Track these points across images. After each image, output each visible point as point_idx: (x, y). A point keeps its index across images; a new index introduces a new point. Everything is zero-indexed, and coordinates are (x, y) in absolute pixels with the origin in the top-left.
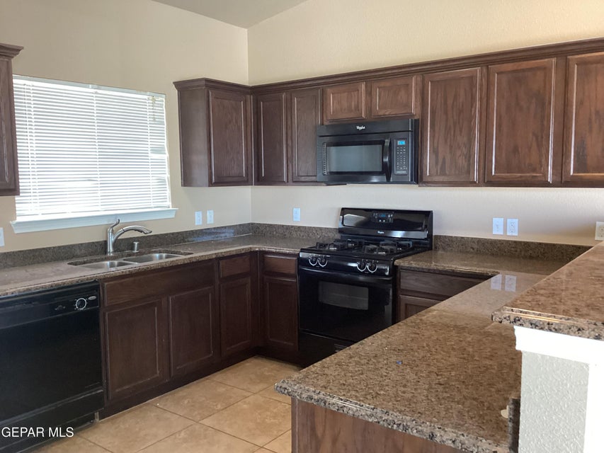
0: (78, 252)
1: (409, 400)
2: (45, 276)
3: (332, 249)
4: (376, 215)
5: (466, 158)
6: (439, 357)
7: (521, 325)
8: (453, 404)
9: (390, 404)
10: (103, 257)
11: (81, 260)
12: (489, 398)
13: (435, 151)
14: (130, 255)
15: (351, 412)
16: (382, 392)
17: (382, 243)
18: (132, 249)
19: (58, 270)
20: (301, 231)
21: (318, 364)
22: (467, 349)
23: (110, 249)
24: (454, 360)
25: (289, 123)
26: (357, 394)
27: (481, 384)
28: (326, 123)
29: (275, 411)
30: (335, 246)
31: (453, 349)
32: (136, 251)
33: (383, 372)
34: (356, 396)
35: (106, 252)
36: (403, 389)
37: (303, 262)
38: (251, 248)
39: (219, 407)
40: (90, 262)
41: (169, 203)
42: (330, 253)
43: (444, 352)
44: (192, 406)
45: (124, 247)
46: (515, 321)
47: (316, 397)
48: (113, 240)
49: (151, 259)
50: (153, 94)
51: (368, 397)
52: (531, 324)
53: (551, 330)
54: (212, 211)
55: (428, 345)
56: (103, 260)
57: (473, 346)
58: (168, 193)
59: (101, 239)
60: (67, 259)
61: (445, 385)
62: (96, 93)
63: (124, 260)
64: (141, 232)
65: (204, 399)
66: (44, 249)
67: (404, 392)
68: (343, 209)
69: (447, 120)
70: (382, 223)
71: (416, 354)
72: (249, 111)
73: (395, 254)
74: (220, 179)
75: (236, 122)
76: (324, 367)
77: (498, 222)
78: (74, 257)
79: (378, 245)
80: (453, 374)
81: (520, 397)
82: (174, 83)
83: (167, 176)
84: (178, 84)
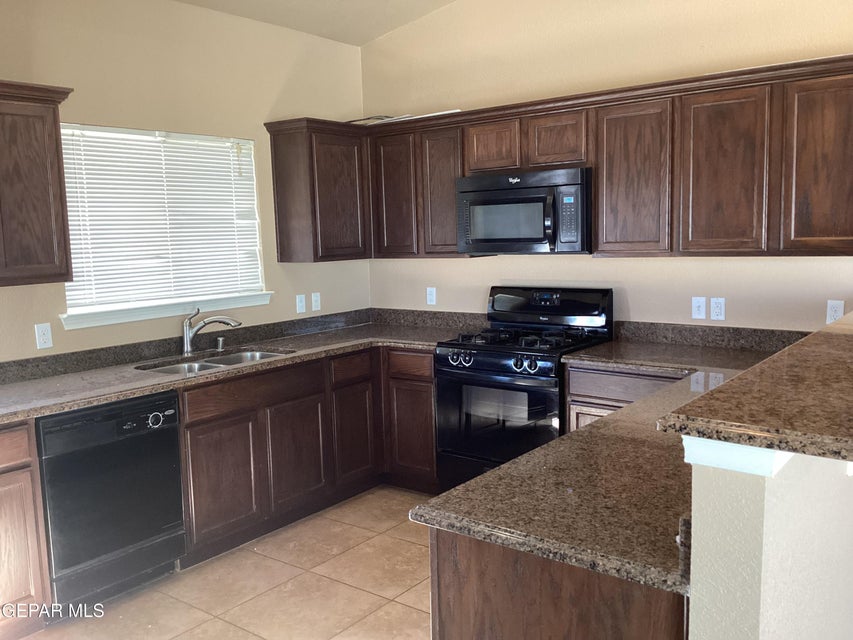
0: (146, 352)
1: (568, 527)
2: (109, 384)
3: (479, 342)
4: (537, 295)
5: (653, 220)
6: (609, 476)
7: (688, 434)
8: (620, 530)
9: (546, 530)
10: (179, 358)
11: (150, 363)
12: (664, 524)
13: (614, 210)
14: (213, 355)
15: (500, 541)
16: (536, 518)
17: (544, 332)
18: (216, 346)
19: (124, 377)
20: (438, 318)
21: (460, 488)
22: (644, 466)
23: (187, 347)
24: (626, 479)
25: (419, 174)
26: (507, 521)
27: (657, 507)
28: (467, 174)
29: (409, 554)
30: (483, 338)
31: (627, 467)
32: (220, 350)
33: (540, 495)
34: (506, 523)
35: (181, 351)
36: (562, 514)
37: (440, 360)
38: (371, 343)
39: (335, 551)
40: (163, 365)
41: (261, 284)
42: (476, 347)
43: (615, 470)
44: (301, 550)
45: (205, 344)
46: (681, 429)
47: (458, 525)
48: (191, 335)
49: (240, 360)
50: (237, 141)
51: (520, 522)
52: (699, 432)
53: (720, 439)
54: (318, 294)
55: (596, 463)
56: (178, 362)
57: (652, 463)
58: (260, 270)
59: (176, 335)
60: (133, 362)
61: (613, 510)
62: (164, 142)
63: (206, 361)
64: (228, 324)
65: (315, 541)
66: (102, 349)
67: (563, 517)
68: (493, 288)
69: (628, 168)
70: (545, 307)
71: (581, 473)
72: (365, 158)
73: (562, 348)
74: (329, 251)
75: (349, 175)
76: (468, 490)
77: (698, 302)
78: (141, 358)
79: (539, 335)
80: (624, 496)
81: (691, 517)
82: (265, 124)
83: (258, 248)
84: (270, 126)
